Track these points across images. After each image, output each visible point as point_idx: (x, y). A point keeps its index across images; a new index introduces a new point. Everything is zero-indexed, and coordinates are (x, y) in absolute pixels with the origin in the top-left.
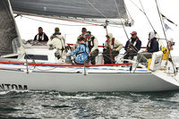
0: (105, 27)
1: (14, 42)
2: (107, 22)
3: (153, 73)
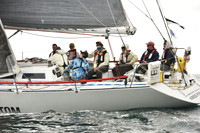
0: (107, 38)
1: (8, 60)
2: (107, 31)
3: (152, 87)
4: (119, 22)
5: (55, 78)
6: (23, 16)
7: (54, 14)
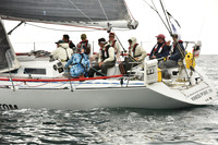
2: (109, 25)
3: (148, 87)
4: (121, 14)
5: (57, 74)
6: (26, 7)
7: (55, 6)
